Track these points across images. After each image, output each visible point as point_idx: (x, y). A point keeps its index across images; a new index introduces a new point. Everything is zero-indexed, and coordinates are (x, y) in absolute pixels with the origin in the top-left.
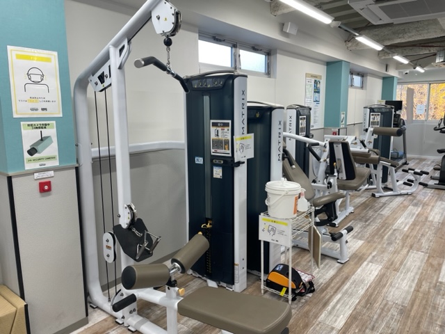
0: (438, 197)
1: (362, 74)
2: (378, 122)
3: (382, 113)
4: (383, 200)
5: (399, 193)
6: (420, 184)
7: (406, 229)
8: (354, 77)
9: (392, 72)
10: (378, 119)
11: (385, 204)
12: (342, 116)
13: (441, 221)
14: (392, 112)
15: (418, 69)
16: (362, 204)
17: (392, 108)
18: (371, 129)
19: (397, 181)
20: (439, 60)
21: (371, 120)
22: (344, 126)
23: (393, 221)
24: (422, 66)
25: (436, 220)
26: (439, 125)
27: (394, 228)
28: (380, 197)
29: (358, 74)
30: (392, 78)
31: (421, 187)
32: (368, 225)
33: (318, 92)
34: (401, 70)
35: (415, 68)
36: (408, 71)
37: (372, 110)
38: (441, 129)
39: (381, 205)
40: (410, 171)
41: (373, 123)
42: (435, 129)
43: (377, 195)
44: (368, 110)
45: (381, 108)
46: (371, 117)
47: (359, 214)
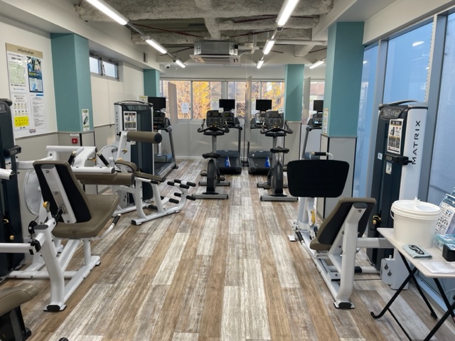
0: (207, 212)
1: (117, 62)
2: (134, 123)
3: (138, 112)
4: (145, 228)
5: (165, 213)
6: (188, 197)
7: (169, 283)
8: (104, 63)
9: (152, 64)
10: (134, 119)
11: (147, 235)
12: (84, 115)
13: (211, 254)
14: (150, 110)
15: (178, 62)
16: (115, 243)
17: (151, 106)
18: (124, 133)
19: (162, 198)
20: (197, 52)
21: (125, 121)
22: (88, 129)
23: (155, 268)
24: (183, 61)
25: (206, 253)
26: (203, 125)
27: (154, 284)
28: (143, 223)
29: (110, 61)
30: (153, 71)
31: (188, 200)
32: (117, 288)
33: (39, 77)
34: (162, 63)
35: (175, 61)
36: (169, 65)
37: (125, 107)
38: (205, 131)
39: (142, 237)
40: (176, 184)
41: (129, 125)
42: (199, 131)
43: (138, 221)
44: (120, 107)
45: (137, 105)
46: (125, 117)
47: (107, 266)
